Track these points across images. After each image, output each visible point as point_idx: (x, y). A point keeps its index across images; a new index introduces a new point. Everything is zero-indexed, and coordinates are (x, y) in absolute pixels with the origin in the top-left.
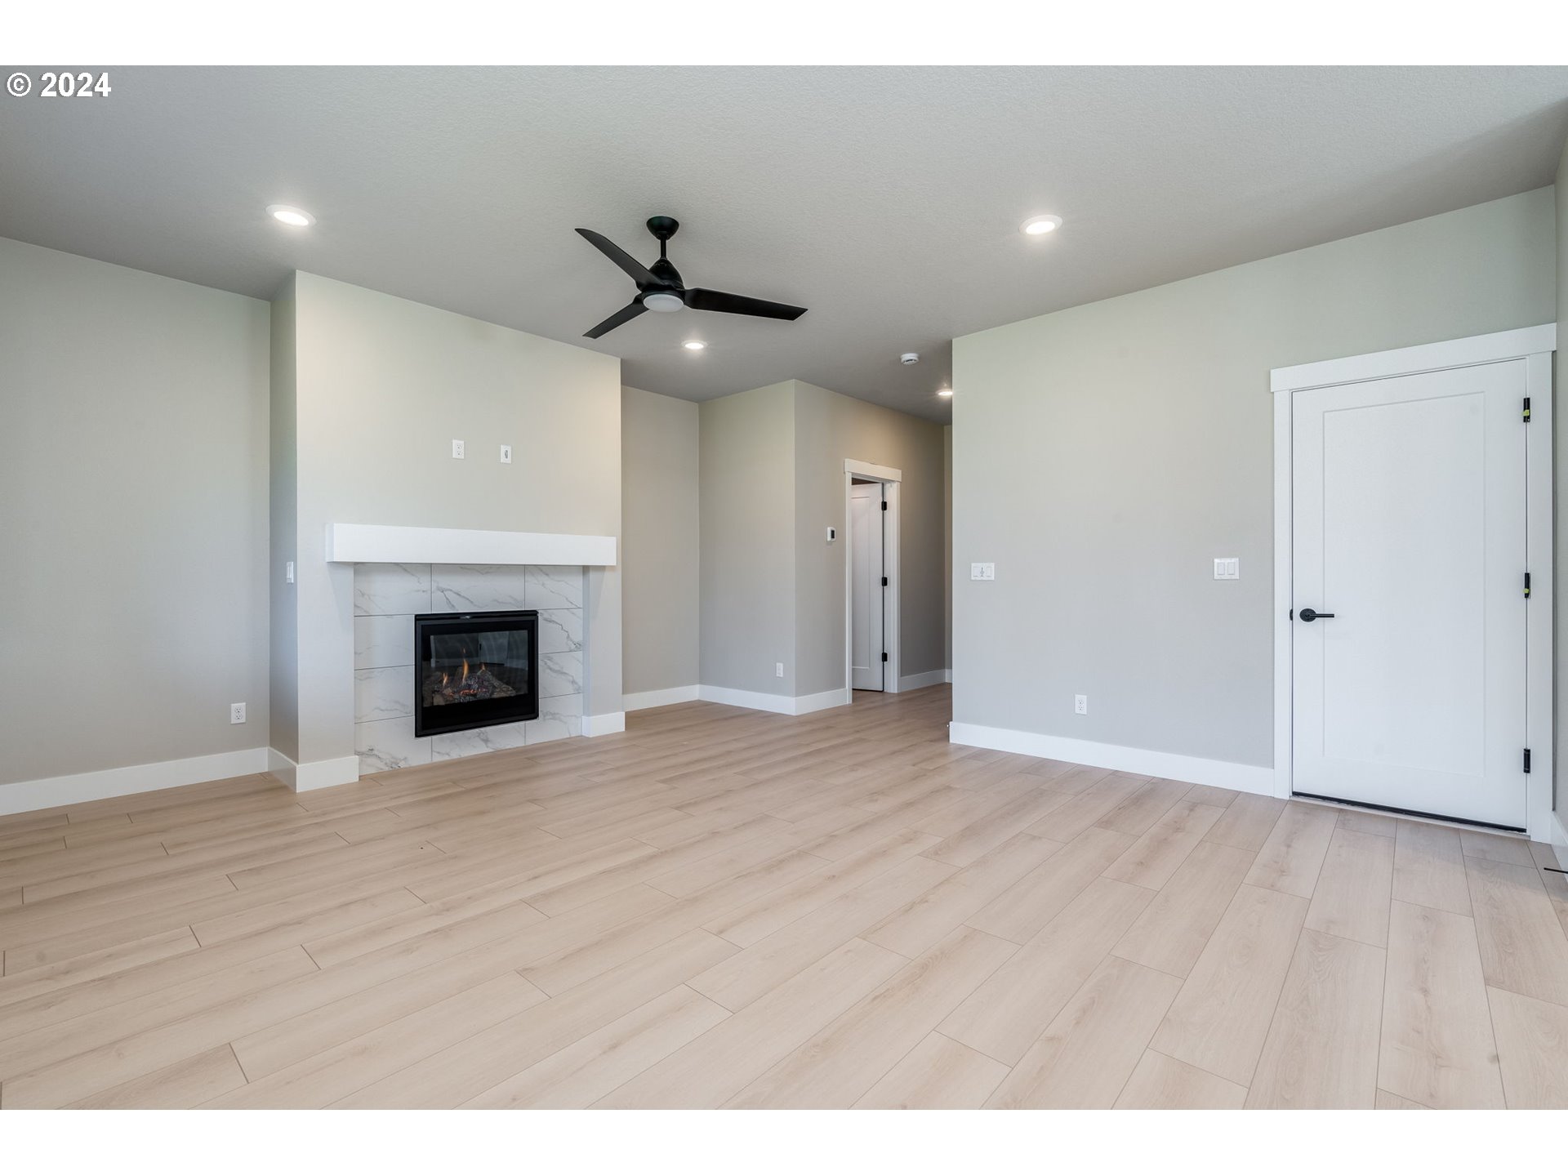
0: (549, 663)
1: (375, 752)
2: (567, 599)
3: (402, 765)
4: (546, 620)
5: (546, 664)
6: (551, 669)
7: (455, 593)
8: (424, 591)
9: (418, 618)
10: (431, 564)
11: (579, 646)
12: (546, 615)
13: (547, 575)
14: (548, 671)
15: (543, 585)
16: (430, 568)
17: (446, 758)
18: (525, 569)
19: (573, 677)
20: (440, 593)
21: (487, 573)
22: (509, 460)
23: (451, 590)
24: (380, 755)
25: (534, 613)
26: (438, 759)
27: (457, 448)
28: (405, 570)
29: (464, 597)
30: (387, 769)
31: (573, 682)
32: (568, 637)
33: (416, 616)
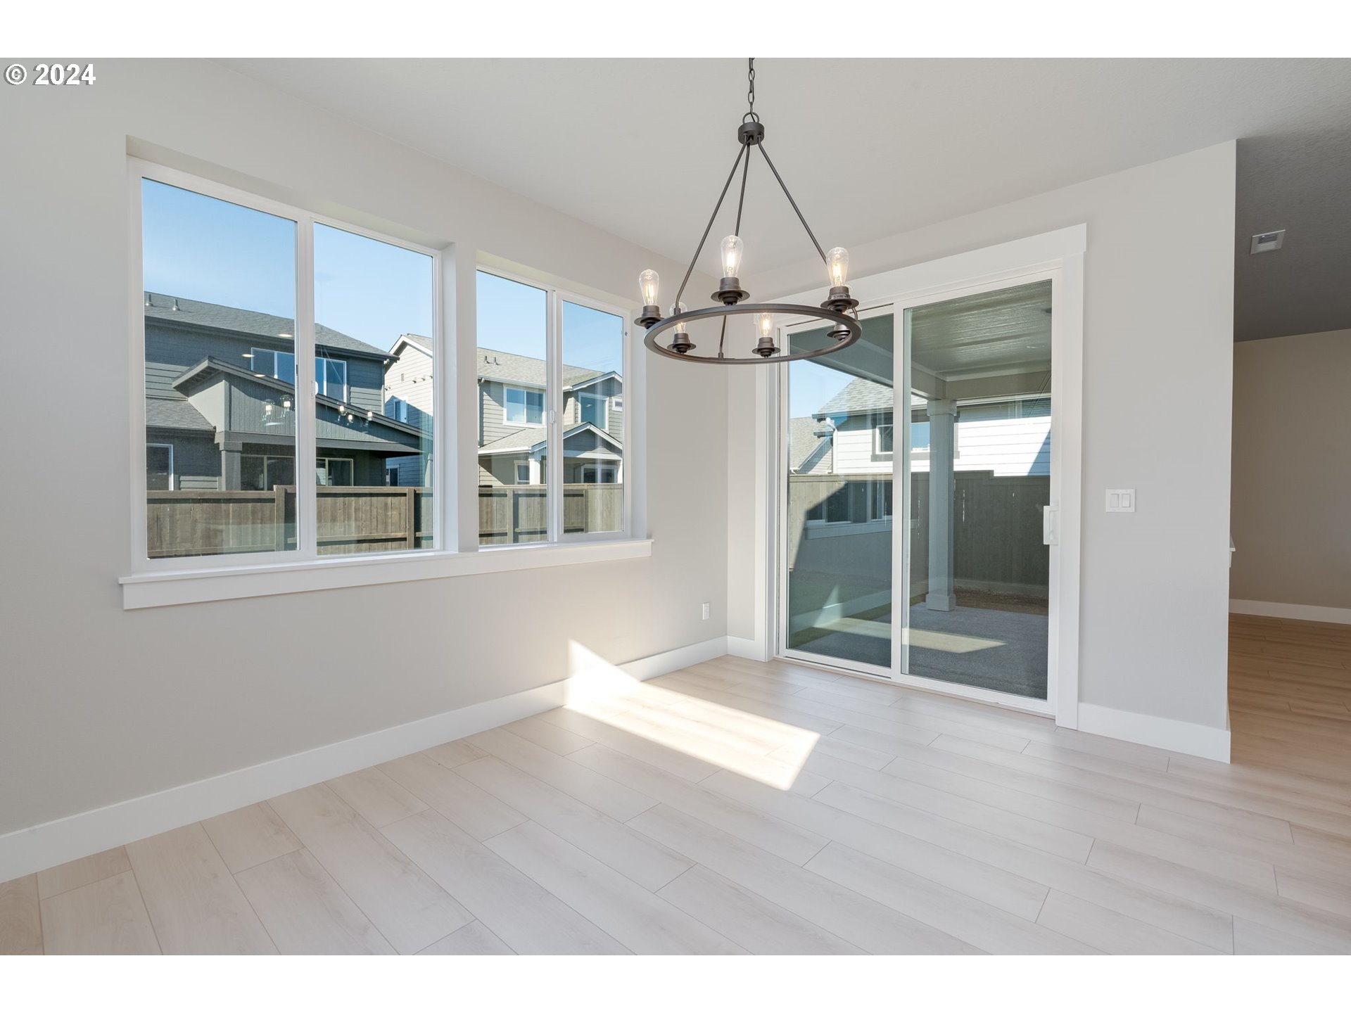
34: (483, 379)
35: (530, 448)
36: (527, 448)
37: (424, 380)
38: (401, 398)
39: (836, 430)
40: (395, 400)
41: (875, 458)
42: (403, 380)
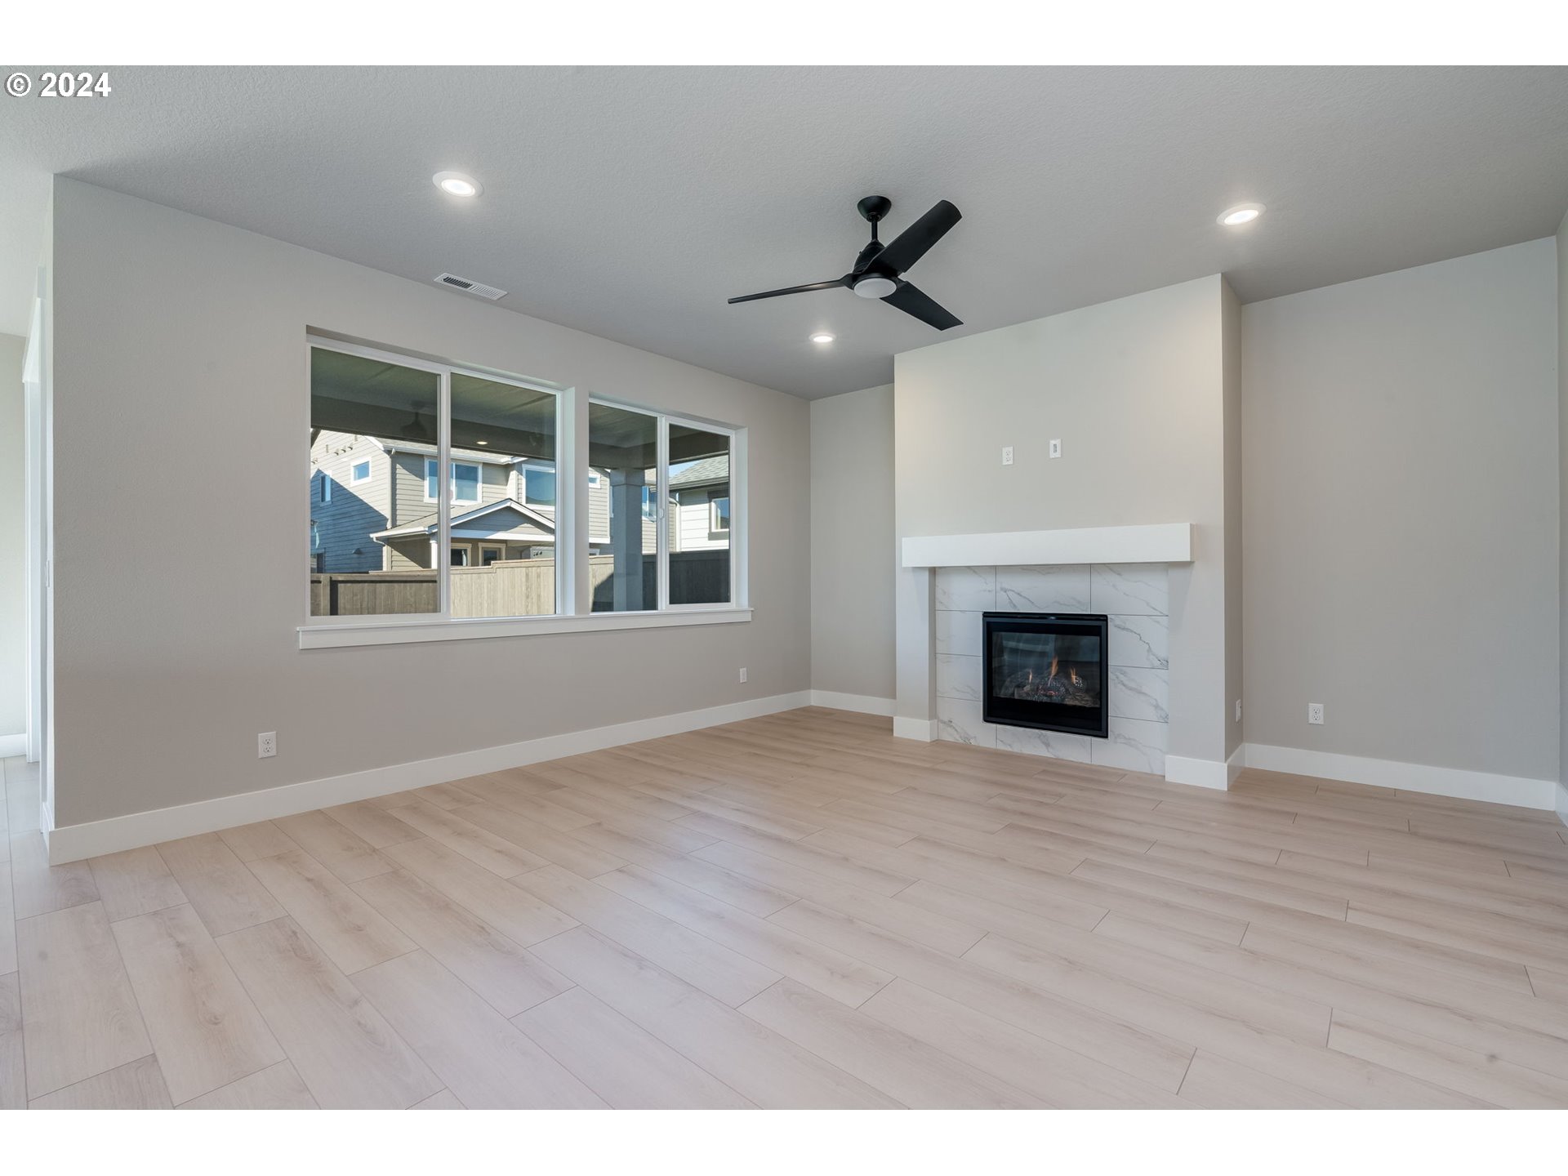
0: (1122, 677)
1: (952, 724)
2: (1148, 604)
3: (973, 742)
4: (1118, 627)
5: (1117, 678)
6: (1124, 685)
7: (1016, 593)
8: (989, 591)
9: (986, 615)
10: (996, 566)
11: (1165, 664)
12: (1118, 622)
13: (1119, 574)
14: (1122, 687)
15: (1114, 586)
16: (995, 569)
17: (1009, 749)
18: (1091, 568)
19: (1156, 700)
20: (1002, 592)
21: (1049, 573)
22: (1058, 455)
23: (1013, 591)
24: (957, 728)
25: (1104, 618)
26: (1001, 747)
27: (1007, 456)
28: (974, 572)
29: (1025, 597)
30: (962, 741)
31: (1157, 707)
32: (1149, 650)
33: (985, 613)
34: (393, 451)
35: (427, 529)
36: (421, 529)
37: (345, 451)
38: (326, 472)
39: (678, 505)
40: (322, 475)
41: (712, 536)
42: (327, 452)
